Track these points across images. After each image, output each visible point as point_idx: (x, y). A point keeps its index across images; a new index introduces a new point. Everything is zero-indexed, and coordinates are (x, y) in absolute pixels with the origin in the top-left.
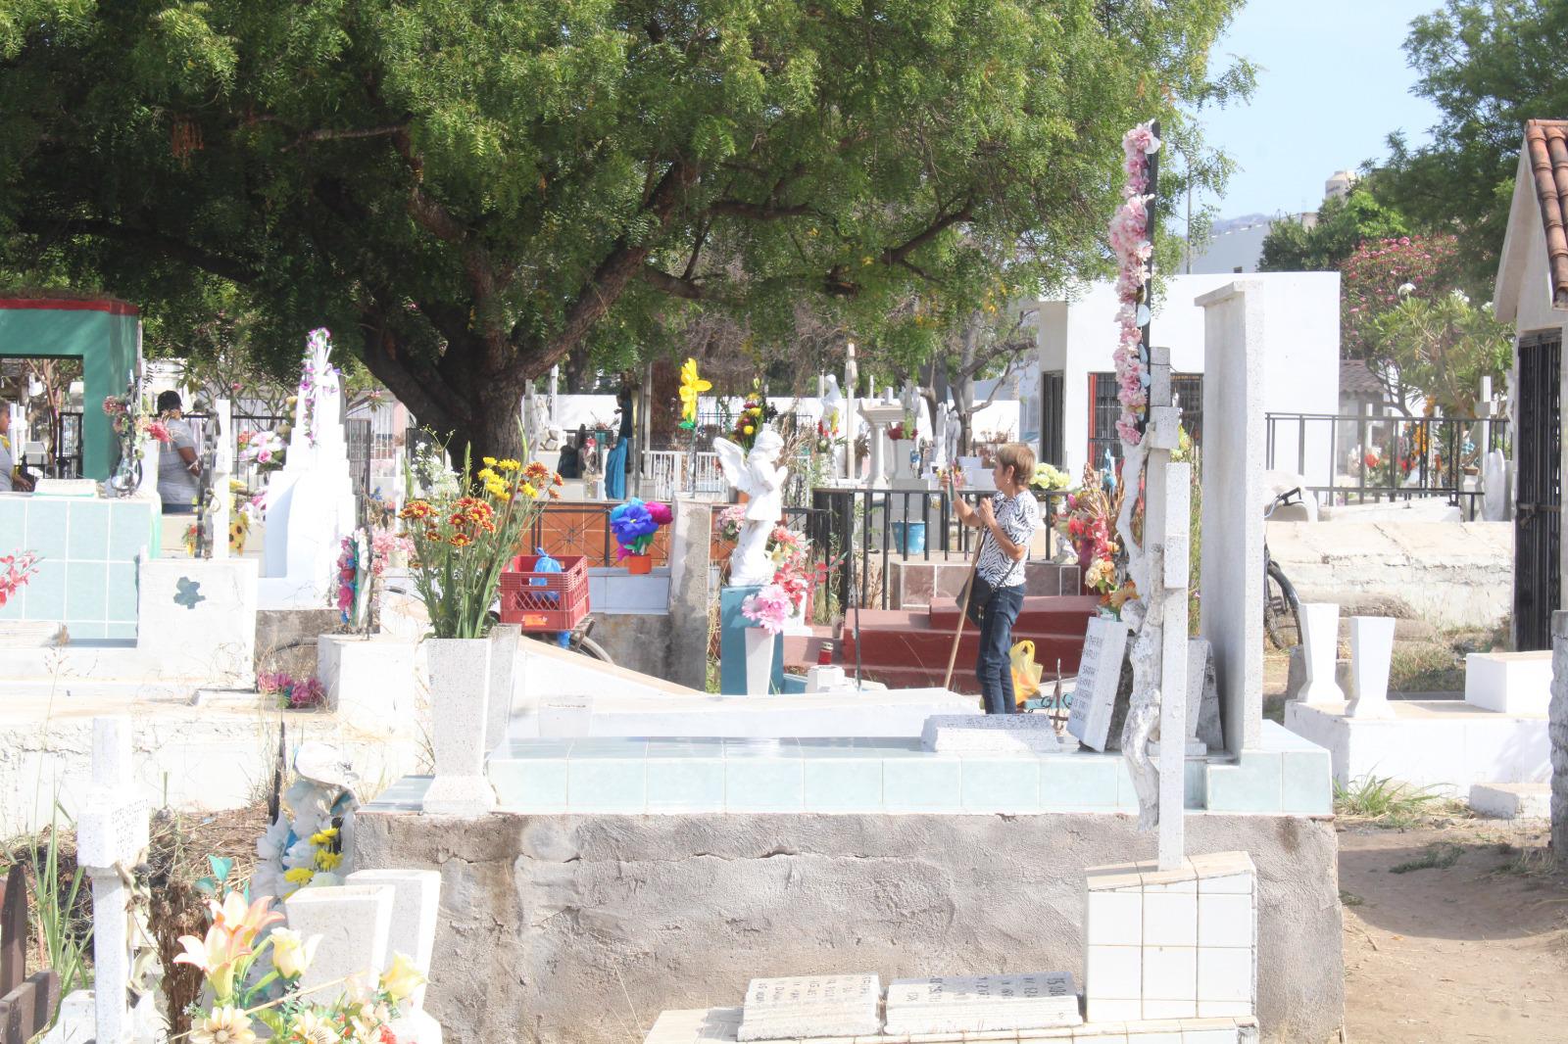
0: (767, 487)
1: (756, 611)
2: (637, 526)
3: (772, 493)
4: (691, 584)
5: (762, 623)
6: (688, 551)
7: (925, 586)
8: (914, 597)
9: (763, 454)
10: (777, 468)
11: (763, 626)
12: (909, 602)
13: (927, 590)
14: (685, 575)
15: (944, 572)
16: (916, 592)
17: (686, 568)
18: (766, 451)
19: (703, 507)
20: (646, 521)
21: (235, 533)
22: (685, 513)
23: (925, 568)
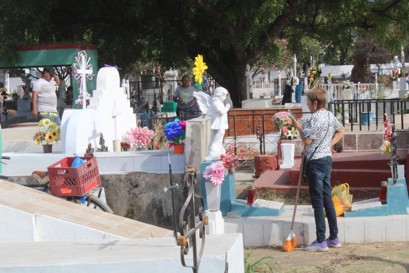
0: (219, 114)
1: (209, 174)
2: (173, 132)
3: (223, 117)
4: (194, 159)
5: (211, 180)
6: (192, 144)
7: (353, 143)
8: (348, 147)
9: (217, 98)
10: (225, 105)
11: (212, 182)
12: (346, 149)
13: (353, 144)
14: (191, 155)
15: (360, 136)
16: (349, 145)
17: (191, 152)
18: (219, 97)
19: (197, 123)
20: (178, 130)
21: (52, 135)
22: (190, 127)
23: (353, 135)
